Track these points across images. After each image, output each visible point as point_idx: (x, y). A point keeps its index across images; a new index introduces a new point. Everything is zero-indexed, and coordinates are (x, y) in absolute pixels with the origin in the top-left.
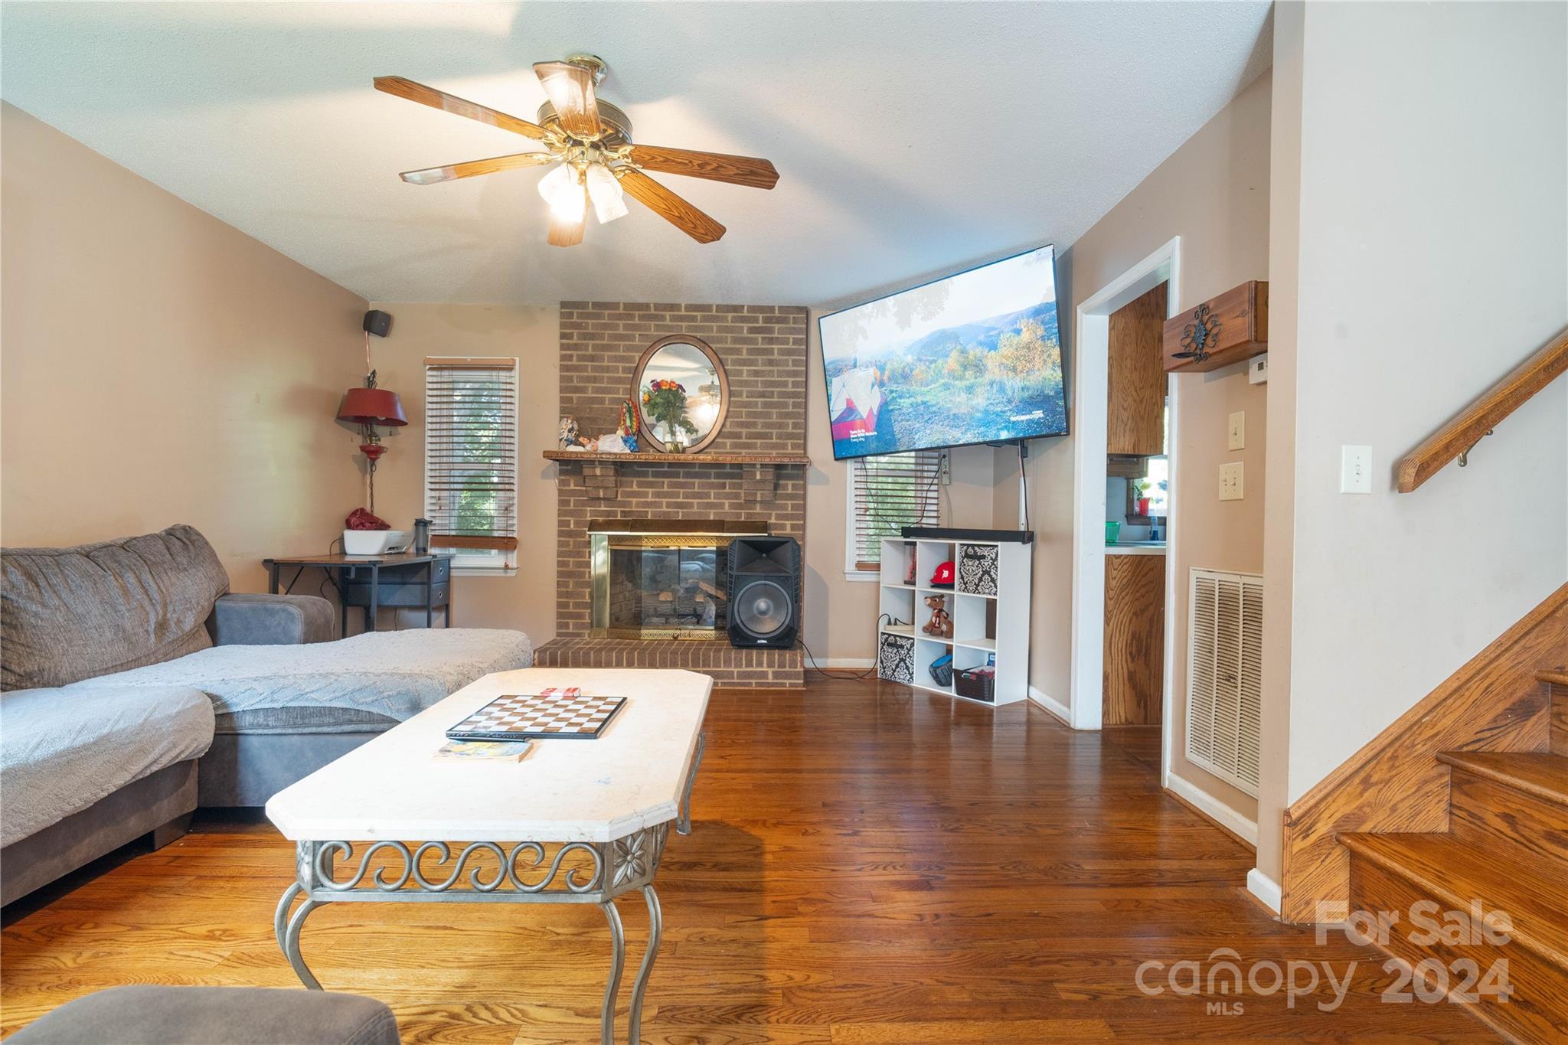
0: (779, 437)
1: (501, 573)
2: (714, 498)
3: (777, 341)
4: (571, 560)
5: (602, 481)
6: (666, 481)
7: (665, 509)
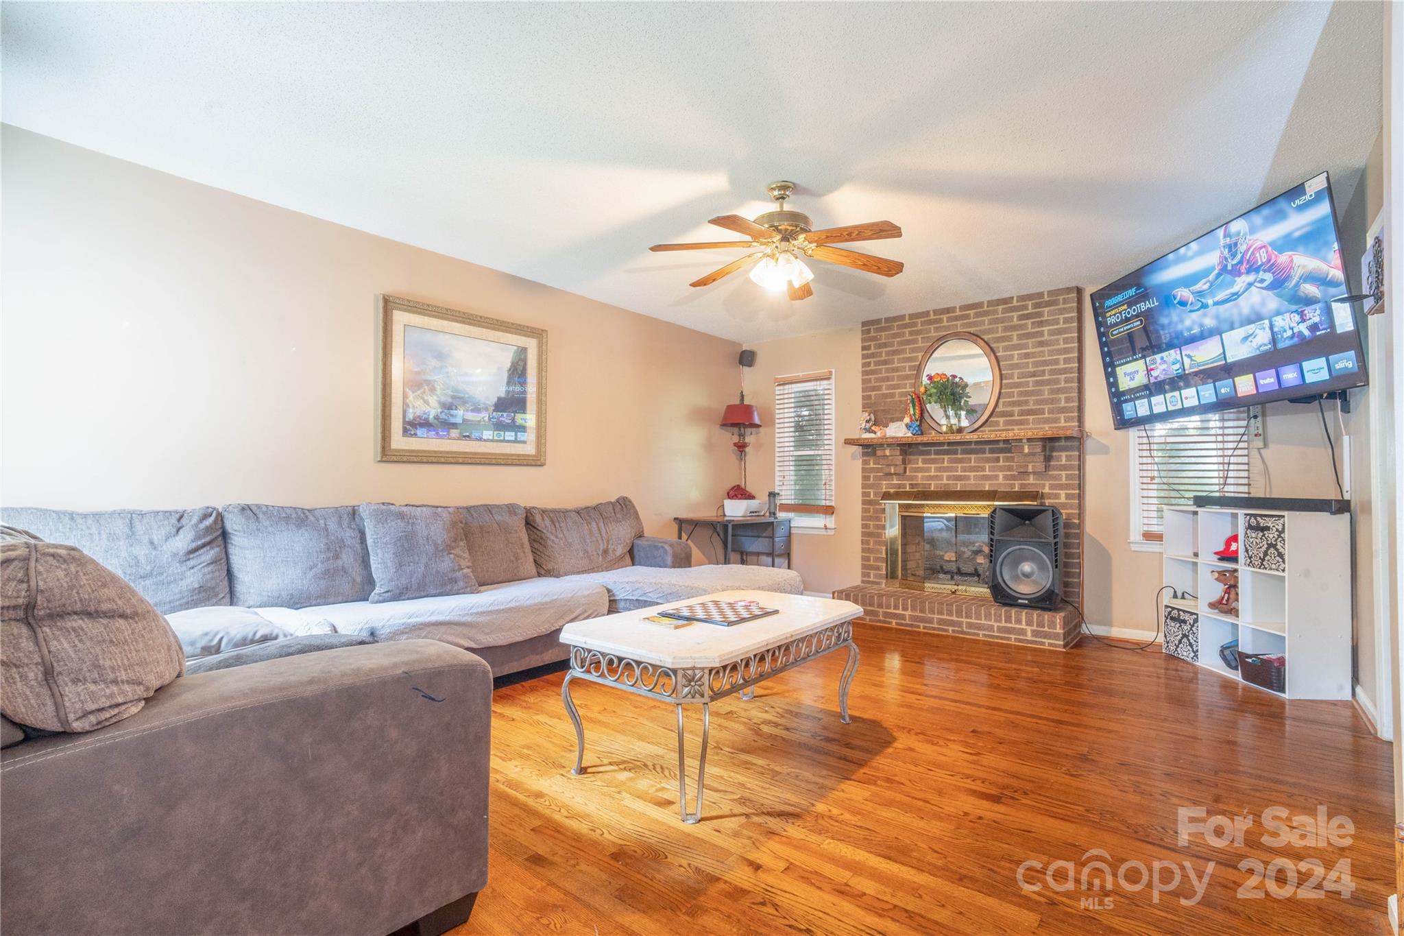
0: (1051, 411)
1: (823, 532)
2: (989, 471)
3: (1047, 323)
4: (872, 523)
5: (892, 460)
6: (946, 457)
7: (945, 481)
